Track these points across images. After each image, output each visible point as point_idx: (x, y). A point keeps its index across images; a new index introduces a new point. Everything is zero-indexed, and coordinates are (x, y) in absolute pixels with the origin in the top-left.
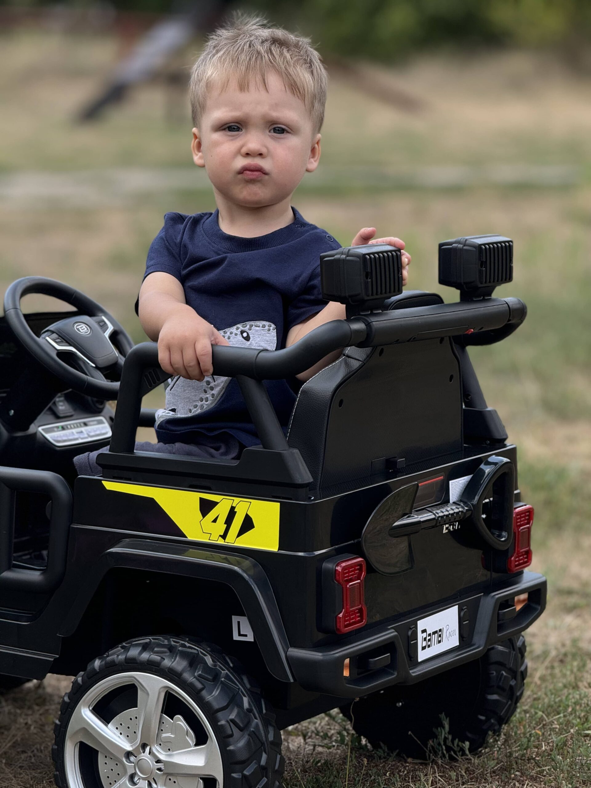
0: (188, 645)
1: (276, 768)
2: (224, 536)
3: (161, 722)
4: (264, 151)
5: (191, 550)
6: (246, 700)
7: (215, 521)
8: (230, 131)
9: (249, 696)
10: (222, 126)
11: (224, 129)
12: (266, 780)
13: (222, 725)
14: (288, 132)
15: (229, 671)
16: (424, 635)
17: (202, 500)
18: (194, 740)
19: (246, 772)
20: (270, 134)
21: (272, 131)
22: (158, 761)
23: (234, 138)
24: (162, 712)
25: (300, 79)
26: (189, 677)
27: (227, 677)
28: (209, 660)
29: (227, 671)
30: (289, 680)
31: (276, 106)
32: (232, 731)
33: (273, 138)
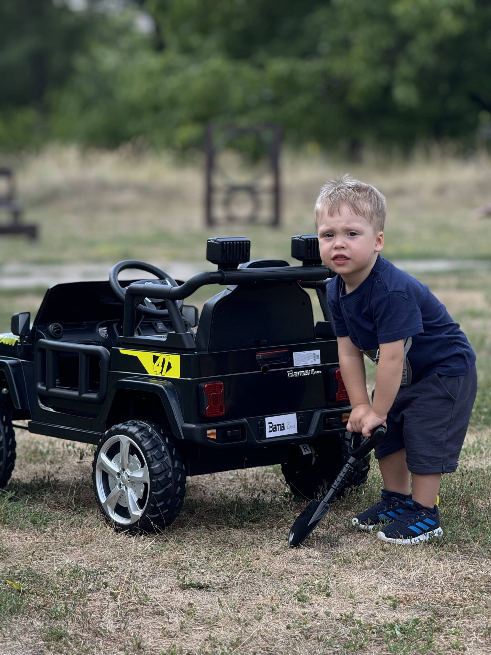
0: (143, 423)
1: (179, 480)
2: (161, 373)
3: (129, 458)
4: (344, 245)
5: (151, 380)
6: (163, 448)
7: (158, 366)
8: (328, 237)
9: (165, 446)
10: (324, 234)
11: (325, 236)
12: (171, 484)
13: (148, 457)
14: (357, 234)
15: (158, 434)
16: (271, 425)
17: (154, 356)
18: (141, 465)
19: (159, 479)
20: (348, 236)
21: (349, 234)
22: (128, 477)
23: (329, 241)
24: (129, 453)
25: (361, 207)
26: (138, 435)
27: (156, 437)
28: (150, 429)
29: (157, 435)
30: (182, 438)
31: (349, 222)
32: (153, 460)
33: (350, 238)
